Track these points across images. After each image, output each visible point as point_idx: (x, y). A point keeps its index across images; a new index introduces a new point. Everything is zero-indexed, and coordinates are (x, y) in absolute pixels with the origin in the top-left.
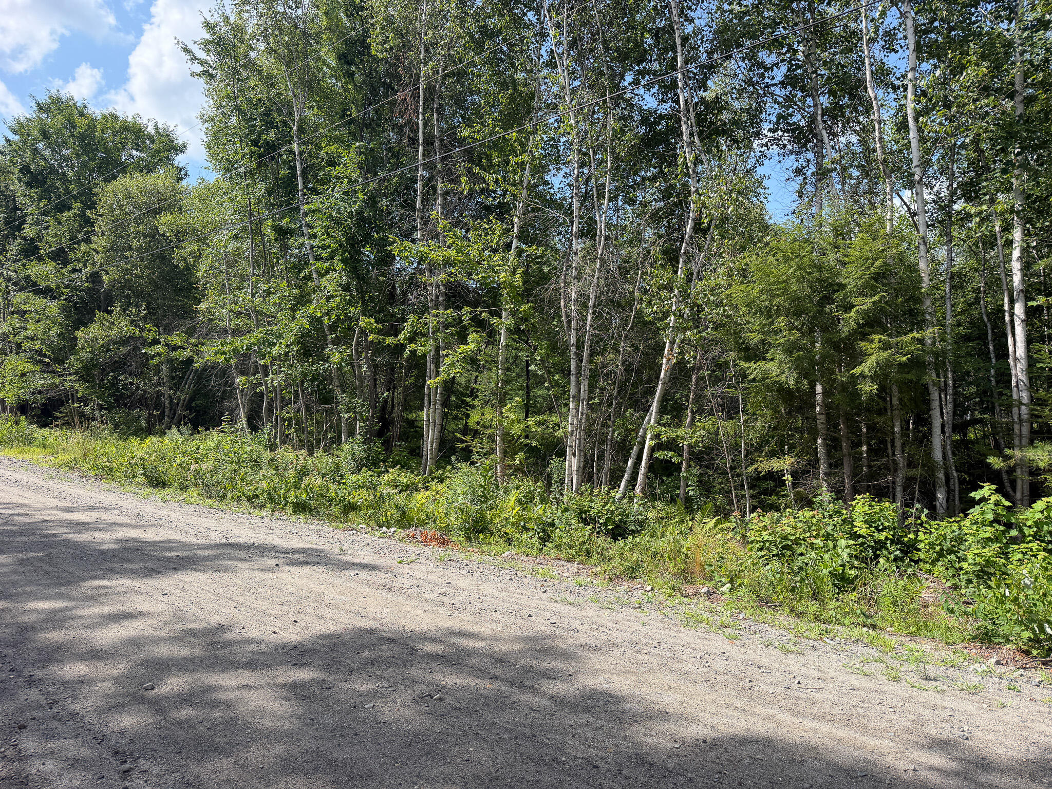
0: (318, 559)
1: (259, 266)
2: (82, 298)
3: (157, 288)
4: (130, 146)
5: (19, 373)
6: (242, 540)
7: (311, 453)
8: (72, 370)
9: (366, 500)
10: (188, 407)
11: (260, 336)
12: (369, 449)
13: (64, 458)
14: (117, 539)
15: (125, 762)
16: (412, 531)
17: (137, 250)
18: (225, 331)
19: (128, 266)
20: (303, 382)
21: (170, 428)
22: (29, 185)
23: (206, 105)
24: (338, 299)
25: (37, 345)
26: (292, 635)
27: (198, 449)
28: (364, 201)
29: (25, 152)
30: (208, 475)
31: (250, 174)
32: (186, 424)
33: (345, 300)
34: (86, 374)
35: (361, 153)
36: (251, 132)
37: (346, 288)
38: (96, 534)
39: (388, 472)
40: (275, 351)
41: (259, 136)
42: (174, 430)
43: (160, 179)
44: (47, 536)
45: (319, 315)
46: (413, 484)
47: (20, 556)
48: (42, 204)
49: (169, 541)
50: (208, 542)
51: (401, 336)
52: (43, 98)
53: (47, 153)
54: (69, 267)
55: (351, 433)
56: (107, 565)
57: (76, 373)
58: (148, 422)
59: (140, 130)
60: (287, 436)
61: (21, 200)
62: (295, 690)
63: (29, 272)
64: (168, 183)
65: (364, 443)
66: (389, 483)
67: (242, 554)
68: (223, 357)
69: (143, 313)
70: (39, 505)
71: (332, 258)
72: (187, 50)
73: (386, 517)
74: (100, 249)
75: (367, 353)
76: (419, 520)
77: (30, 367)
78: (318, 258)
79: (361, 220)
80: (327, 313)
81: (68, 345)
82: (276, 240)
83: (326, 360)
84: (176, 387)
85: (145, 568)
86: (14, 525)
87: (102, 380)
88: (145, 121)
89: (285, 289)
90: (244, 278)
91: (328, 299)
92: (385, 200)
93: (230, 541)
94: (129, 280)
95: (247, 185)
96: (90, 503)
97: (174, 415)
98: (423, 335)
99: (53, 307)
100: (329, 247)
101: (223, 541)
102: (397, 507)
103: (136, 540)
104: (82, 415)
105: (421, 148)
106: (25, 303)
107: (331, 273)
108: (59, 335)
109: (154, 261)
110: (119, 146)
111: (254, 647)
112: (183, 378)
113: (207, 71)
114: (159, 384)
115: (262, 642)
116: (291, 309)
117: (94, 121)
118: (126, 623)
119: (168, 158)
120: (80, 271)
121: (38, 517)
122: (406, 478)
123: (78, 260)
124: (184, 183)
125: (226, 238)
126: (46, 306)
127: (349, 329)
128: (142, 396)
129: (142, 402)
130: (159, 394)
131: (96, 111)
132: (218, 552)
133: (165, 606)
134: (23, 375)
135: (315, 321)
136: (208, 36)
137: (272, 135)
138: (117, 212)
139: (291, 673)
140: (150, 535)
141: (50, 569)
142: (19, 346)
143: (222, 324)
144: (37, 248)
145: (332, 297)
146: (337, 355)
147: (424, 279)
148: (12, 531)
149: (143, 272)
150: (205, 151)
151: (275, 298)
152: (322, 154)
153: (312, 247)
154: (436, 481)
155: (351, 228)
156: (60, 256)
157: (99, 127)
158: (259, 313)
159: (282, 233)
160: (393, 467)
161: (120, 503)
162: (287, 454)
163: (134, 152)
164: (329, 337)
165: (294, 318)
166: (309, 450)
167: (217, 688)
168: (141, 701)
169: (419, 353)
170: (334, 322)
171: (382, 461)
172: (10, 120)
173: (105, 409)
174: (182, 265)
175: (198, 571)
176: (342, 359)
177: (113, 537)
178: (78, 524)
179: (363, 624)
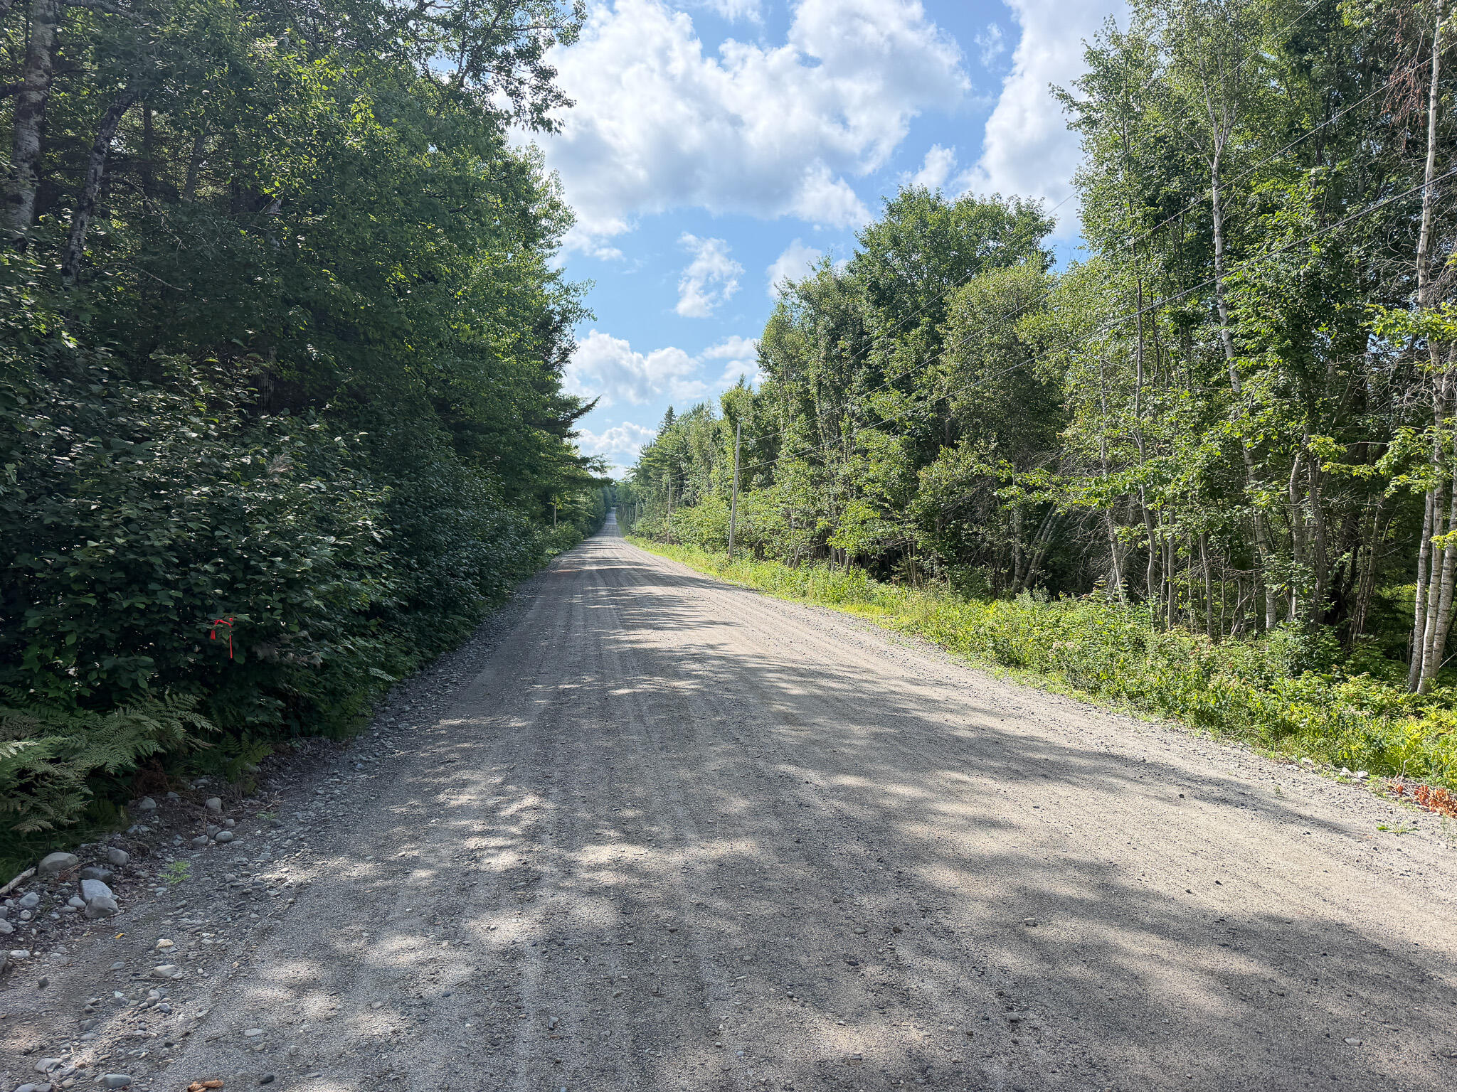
0: (1241, 798)
1: (1148, 372)
2: (925, 432)
3: (1012, 412)
4: (986, 236)
5: (859, 519)
6: (1127, 752)
7: (1216, 641)
8: (912, 517)
9: (1313, 721)
10: (1043, 564)
11: (1149, 470)
12: (1313, 641)
13: (906, 620)
14: (971, 726)
15: (1011, 1009)
16: (1397, 782)
17: (990, 367)
18: (1098, 464)
19: (979, 389)
20: (1207, 536)
21: (1020, 591)
22: (877, 303)
23: (1083, 164)
24: (1269, 411)
25: (879, 488)
26: (1216, 902)
27: (1058, 621)
28: (1321, 256)
29: (874, 265)
30: (1075, 658)
31: (1141, 245)
32: (1040, 587)
33: (1282, 411)
34: (927, 521)
35: (1318, 183)
36: (1146, 187)
37: (1283, 393)
38: (949, 716)
39: (1346, 680)
40: (1169, 490)
41: (1157, 191)
42: (1026, 594)
43: (1021, 273)
44: (896, 710)
45: (1238, 435)
46: (1393, 705)
47: (874, 729)
48: (888, 325)
49: (1033, 739)
50: (1082, 748)
51: (1382, 463)
52: (895, 198)
53: (896, 263)
54: (914, 396)
55: (1281, 615)
56: (964, 757)
57: (917, 521)
58: (994, 582)
59: (999, 214)
60: (1180, 612)
61: (868, 322)
62: (1229, 984)
63: (873, 405)
64: (1030, 276)
65: (1304, 631)
66: (1349, 699)
67: (1130, 772)
68: (1097, 501)
69: (993, 446)
70: (884, 673)
71: (1263, 350)
72: (1063, 97)
73: (1349, 752)
74: (948, 370)
75: (1314, 491)
76: (1410, 765)
77: (871, 513)
78: (1241, 352)
79: (1314, 284)
80: (1249, 434)
81: (910, 485)
82: (1176, 332)
83: (1247, 503)
84: (1029, 539)
85: (1009, 769)
86: (864, 693)
87: (944, 529)
88: (1005, 201)
89: (1186, 400)
90: (1126, 390)
91: (1253, 412)
92: (1356, 248)
93: (1113, 751)
94: (979, 405)
95: (1137, 262)
96: (938, 677)
97: (1026, 574)
98: (1422, 460)
99: (895, 444)
100: (1258, 333)
101: (1102, 749)
102: (1368, 738)
103: (994, 731)
104: (921, 570)
105: (1430, 155)
106: (868, 440)
107: (1259, 372)
108: (900, 476)
109: (1009, 378)
110: (975, 238)
111: (1160, 906)
112: (1038, 527)
113: (1089, 118)
114: (1010, 534)
115: (1171, 900)
116: (1194, 429)
117: (947, 213)
118: (995, 833)
119: (1030, 243)
120: (925, 398)
121: (884, 687)
122: (1380, 693)
123: (923, 386)
124: (1049, 272)
125: (1105, 338)
126: (889, 442)
127: (1286, 453)
128: (989, 549)
129: (987, 557)
130: (1009, 547)
131: (950, 201)
132: (1098, 763)
133: (1038, 822)
134: (864, 522)
135: (1232, 446)
136: (1091, 70)
137: (1176, 185)
138: (970, 321)
139: (1220, 956)
140: (1009, 727)
141: (905, 750)
142: (860, 489)
143: (1094, 456)
144: (882, 376)
145: (1260, 407)
146: (1265, 496)
147: (1427, 368)
148: (862, 699)
149: (995, 393)
150: (1081, 224)
151: (1170, 416)
152: (1253, 197)
153: (1232, 336)
154: (1437, 705)
155: (1295, 301)
156: (904, 384)
157: (953, 219)
158: (1146, 439)
159: (1186, 322)
160: (1356, 674)
161: (970, 681)
162: (1183, 639)
163: (991, 243)
164: (1251, 469)
165: (1199, 442)
166: (1212, 635)
167: (1117, 950)
168: (1023, 938)
169: (1415, 490)
170: (1261, 445)
171: (1336, 662)
172: (861, 230)
173: (946, 564)
174: (1044, 380)
175: (1074, 784)
176: (1273, 501)
177: (967, 722)
178: (927, 700)
179: (1329, 913)
